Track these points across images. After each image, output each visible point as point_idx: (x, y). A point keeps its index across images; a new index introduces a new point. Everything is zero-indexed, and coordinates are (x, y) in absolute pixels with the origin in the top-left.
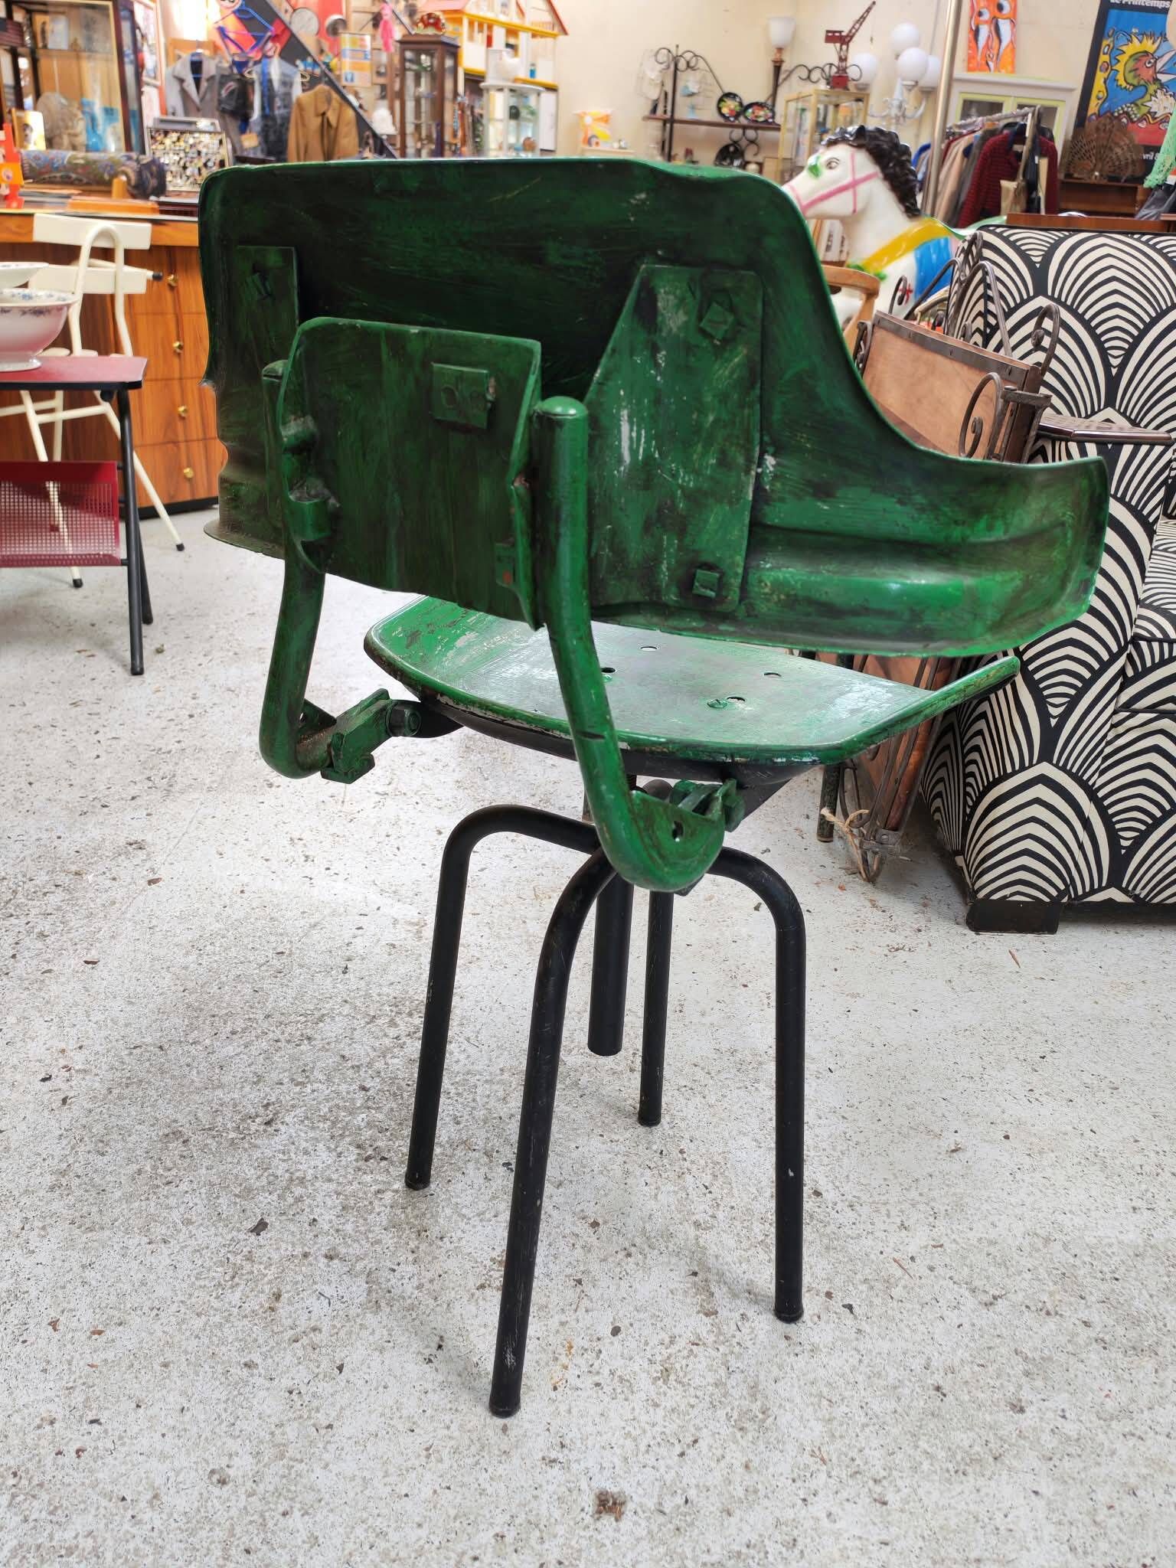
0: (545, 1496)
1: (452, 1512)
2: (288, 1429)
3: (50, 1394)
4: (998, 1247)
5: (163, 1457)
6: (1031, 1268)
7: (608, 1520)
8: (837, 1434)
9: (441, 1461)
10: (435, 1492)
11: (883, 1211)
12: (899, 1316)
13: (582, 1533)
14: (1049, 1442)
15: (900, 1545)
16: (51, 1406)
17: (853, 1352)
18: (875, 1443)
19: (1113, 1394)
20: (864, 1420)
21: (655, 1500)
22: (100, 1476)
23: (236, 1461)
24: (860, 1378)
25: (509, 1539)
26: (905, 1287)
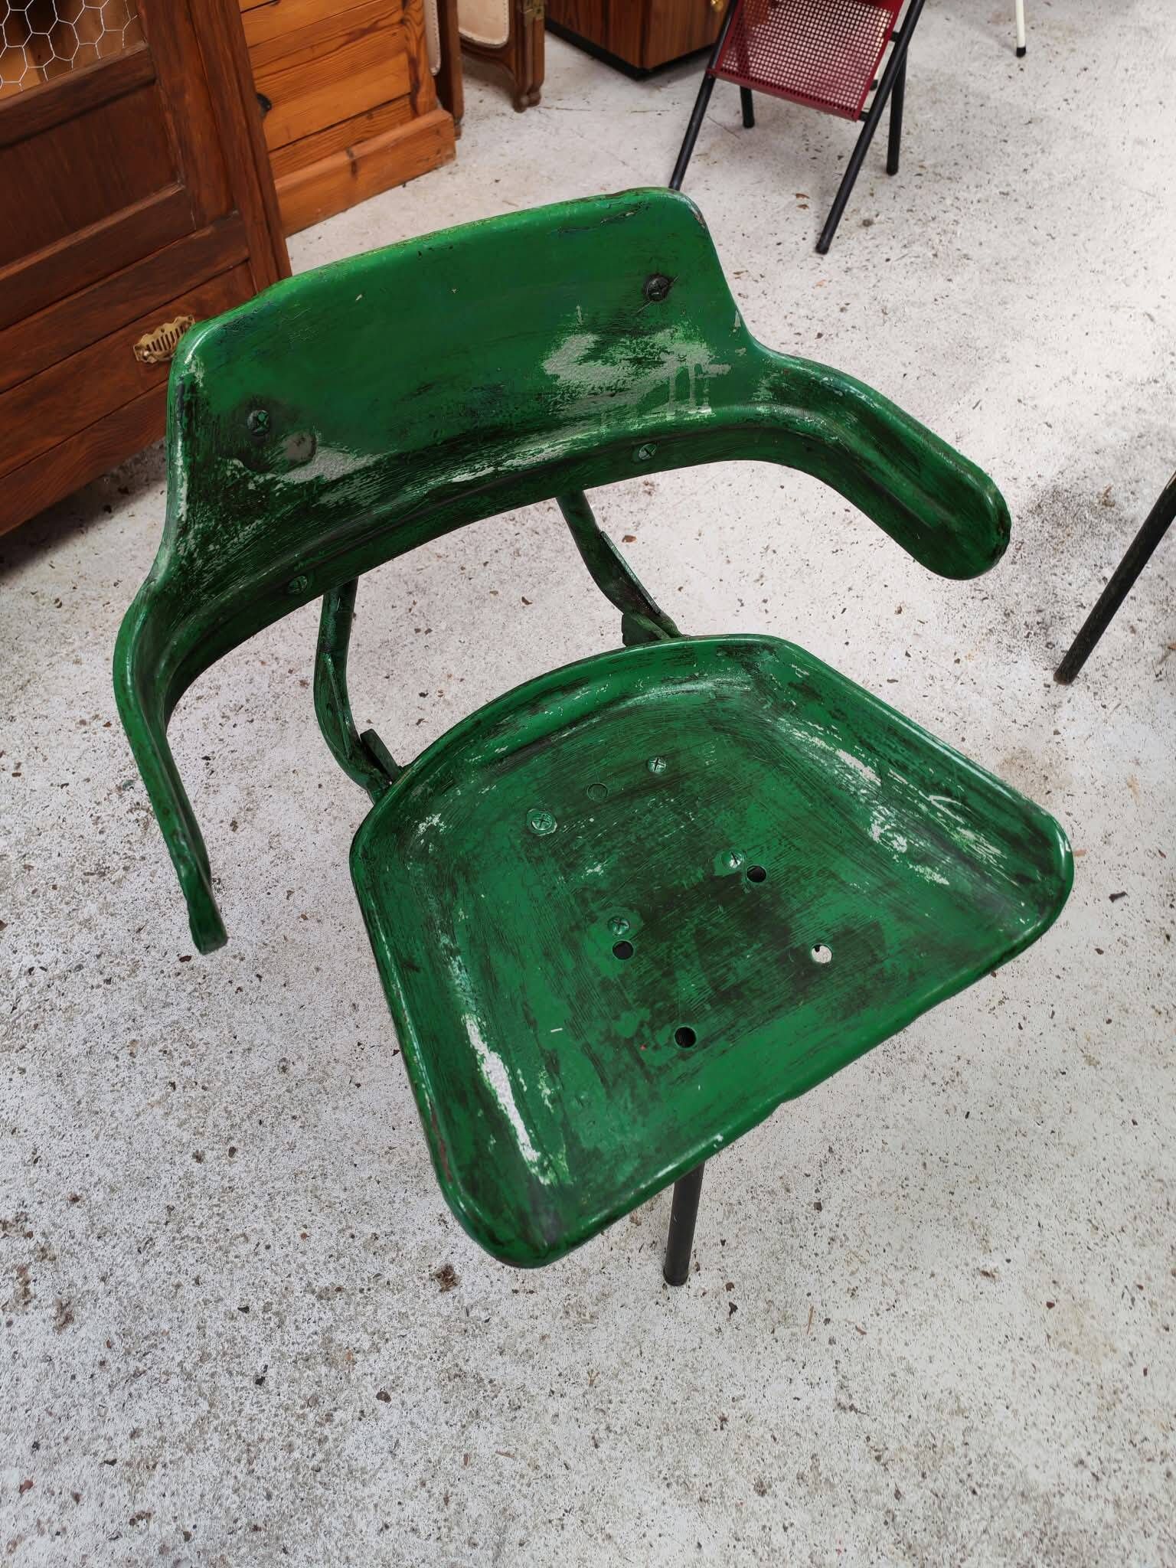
0: (419, 1238)
1: (368, 1198)
2: (338, 1067)
3: (254, 940)
4: (910, 1378)
5: (270, 1029)
6: (914, 1416)
7: (437, 1285)
8: (620, 1377)
9: (390, 1162)
10: (370, 1178)
11: (856, 1264)
12: (761, 1350)
13: (416, 1280)
14: (753, 1530)
15: (573, 1477)
16: (249, 949)
17: (698, 1340)
18: (636, 1408)
19: (843, 1554)
20: (648, 1387)
21: (472, 1302)
22: (237, 1014)
23: (299, 1064)
24: (679, 1360)
25: (378, 1243)
26: (793, 1334)
